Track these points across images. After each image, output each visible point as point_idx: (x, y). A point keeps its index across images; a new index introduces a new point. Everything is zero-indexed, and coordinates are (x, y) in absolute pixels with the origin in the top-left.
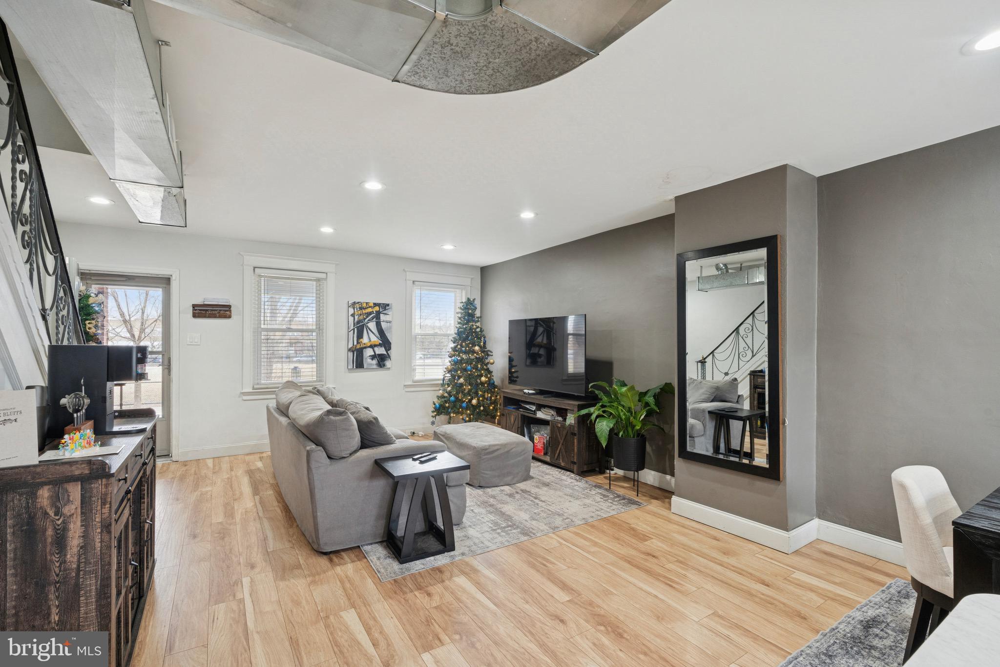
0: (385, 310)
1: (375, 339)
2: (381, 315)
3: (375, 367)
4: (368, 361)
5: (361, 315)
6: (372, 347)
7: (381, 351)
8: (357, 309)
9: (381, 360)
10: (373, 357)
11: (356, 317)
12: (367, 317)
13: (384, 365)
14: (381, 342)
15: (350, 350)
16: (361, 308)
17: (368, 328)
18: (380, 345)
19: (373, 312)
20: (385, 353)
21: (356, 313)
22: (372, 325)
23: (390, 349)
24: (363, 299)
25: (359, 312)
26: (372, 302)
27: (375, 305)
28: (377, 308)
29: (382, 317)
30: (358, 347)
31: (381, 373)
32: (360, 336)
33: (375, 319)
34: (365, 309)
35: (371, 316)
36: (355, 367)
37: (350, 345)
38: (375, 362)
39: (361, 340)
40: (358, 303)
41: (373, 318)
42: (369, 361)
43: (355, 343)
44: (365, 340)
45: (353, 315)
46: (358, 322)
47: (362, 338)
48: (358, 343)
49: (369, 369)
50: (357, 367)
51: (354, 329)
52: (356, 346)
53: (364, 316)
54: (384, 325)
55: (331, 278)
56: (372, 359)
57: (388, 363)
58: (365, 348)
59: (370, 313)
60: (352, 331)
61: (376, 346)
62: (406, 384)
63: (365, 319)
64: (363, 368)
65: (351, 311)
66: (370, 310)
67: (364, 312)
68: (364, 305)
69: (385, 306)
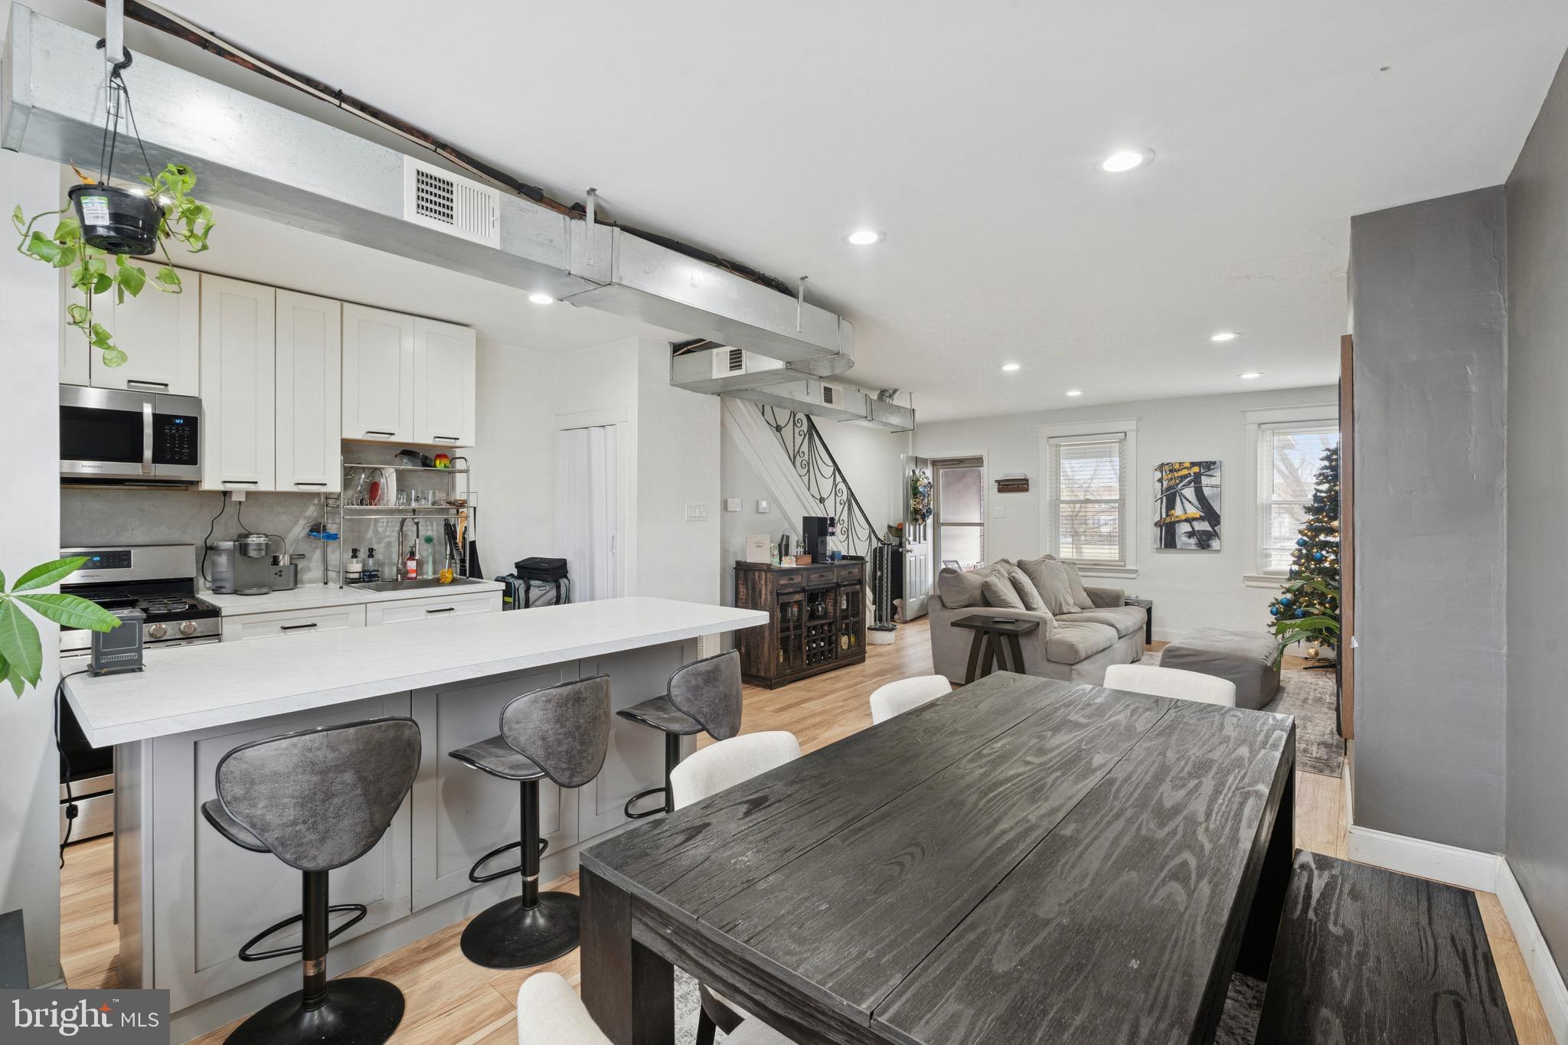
0: (1209, 470)
1: (1193, 511)
2: (1203, 478)
3: (1193, 547)
4: (1182, 539)
5: (1171, 479)
6: (1189, 520)
7: (1205, 526)
8: (1166, 472)
9: (1204, 541)
10: (1190, 535)
11: (1165, 483)
12: (1181, 481)
13: (1209, 546)
14: (1203, 514)
15: (1156, 524)
16: (1171, 471)
17: (1181, 495)
18: (1201, 519)
19: (1190, 474)
20: (1210, 529)
21: (1165, 477)
22: (1189, 492)
23: (1218, 523)
24: (1174, 458)
25: (1170, 476)
26: (1187, 460)
27: (1193, 464)
28: (1196, 469)
29: (1205, 480)
30: (1168, 520)
31: (1203, 557)
32: (1171, 506)
33: (1193, 484)
34: (1176, 471)
35: (1187, 480)
36: (1163, 547)
37: (1157, 518)
38: (1193, 541)
39: (1173, 512)
40: (1168, 464)
41: (1189, 483)
42: (1184, 539)
43: (1164, 516)
44: (1178, 511)
45: (1160, 481)
46: (1168, 489)
47: (1173, 508)
48: (1167, 515)
49: (1185, 550)
50: (1166, 547)
51: (1161, 498)
52: (1165, 519)
53: (1177, 481)
54: (1207, 491)
55: (1131, 436)
56: (1189, 537)
57: (1215, 544)
58: (1179, 522)
59: (1186, 476)
60: (1159, 501)
61: (1194, 519)
62: (1247, 575)
63: (1178, 484)
64: (1176, 547)
65: (1158, 475)
66: (1185, 472)
67: (1176, 475)
68: (1177, 466)
69: (1208, 466)
